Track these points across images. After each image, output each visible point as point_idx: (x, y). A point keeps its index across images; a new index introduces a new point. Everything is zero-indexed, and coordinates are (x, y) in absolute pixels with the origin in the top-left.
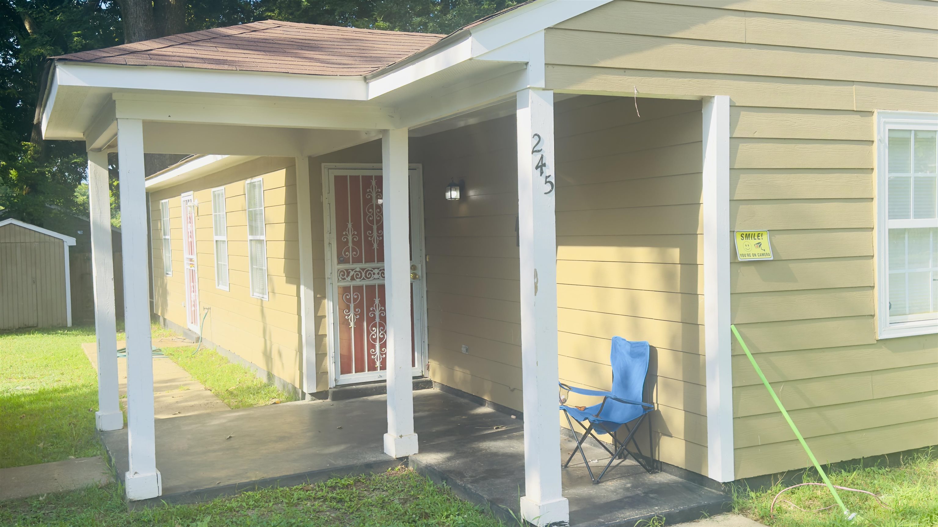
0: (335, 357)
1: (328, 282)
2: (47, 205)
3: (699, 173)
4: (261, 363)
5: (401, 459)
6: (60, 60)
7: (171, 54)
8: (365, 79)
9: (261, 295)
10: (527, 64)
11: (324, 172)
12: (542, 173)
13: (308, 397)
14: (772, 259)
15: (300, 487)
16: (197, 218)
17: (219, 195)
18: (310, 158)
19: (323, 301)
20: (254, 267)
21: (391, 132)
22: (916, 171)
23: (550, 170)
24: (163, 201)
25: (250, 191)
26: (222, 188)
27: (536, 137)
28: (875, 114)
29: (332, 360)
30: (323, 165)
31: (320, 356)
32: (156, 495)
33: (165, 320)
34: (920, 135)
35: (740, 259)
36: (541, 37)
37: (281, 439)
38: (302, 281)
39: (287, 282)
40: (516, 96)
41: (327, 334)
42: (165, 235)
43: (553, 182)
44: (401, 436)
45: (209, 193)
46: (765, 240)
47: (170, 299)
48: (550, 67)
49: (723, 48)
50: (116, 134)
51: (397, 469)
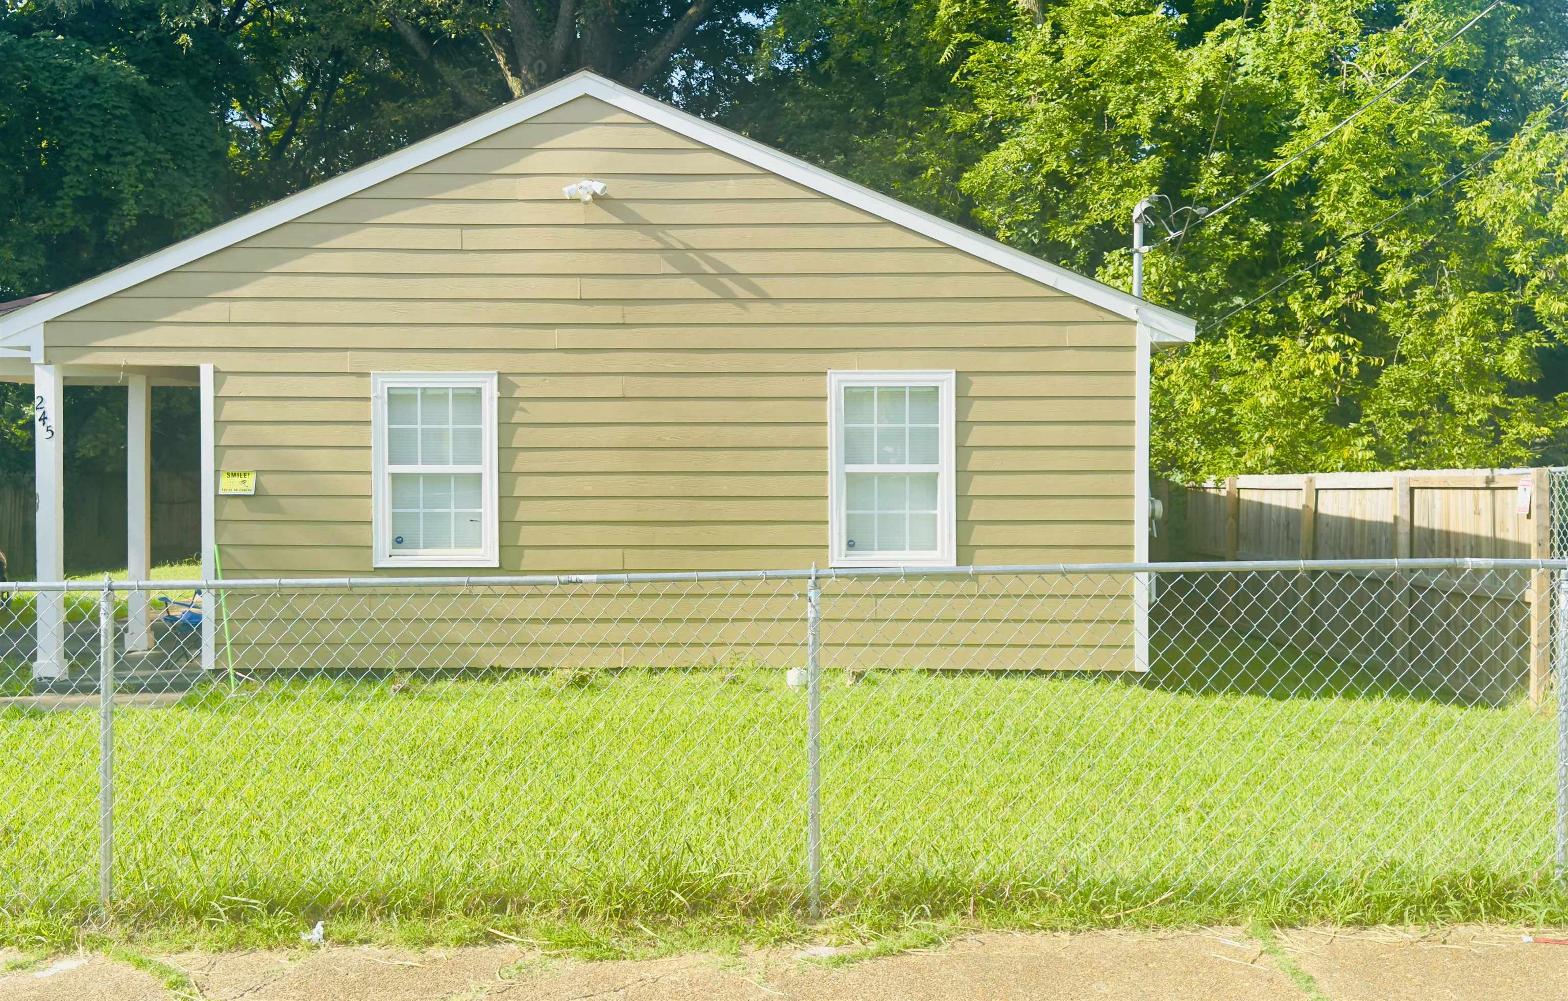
10: (30, 347)
12: (44, 424)
14: (255, 493)
22: (423, 423)
23: (51, 422)
27: (40, 399)
28: (372, 375)
35: (221, 493)
36: (41, 328)
43: (56, 431)
46: (251, 479)
48: (50, 348)
49: (209, 328)
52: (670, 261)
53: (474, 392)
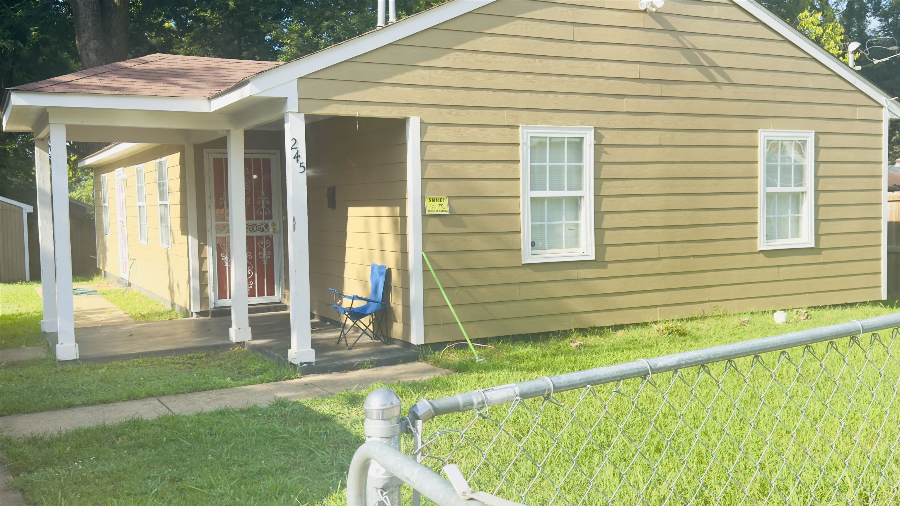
0: (214, 287)
1: (208, 234)
2: (8, 178)
3: (405, 162)
4: (168, 297)
5: (239, 343)
6: (13, 90)
7: (83, 83)
8: (209, 99)
9: (167, 246)
10: (287, 98)
11: (205, 155)
12: (297, 161)
13: (195, 315)
14: (449, 213)
15: (169, 357)
16: (126, 188)
17: (140, 171)
18: (195, 145)
19: (205, 247)
20: (163, 225)
21: (232, 132)
22: (550, 162)
23: (303, 159)
24: (103, 175)
25: (159, 168)
26: (142, 165)
27: (294, 141)
28: (520, 127)
29: (212, 289)
30: (205, 150)
31: (203, 286)
32: (75, 358)
33: (105, 272)
34: (553, 140)
35: (427, 213)
36: (295, 83)
37: (166, 335)
38: (189, 233)
39: (182, 234)
40: (284, 116)
41: (208, 270)
42: (104, 203)
43: (305, 166)
44: (239, 329)
45: (133, 169)
46: (445, 203)
47: (109, 255)
48: (302, 100)
49: (415, 89)
50: (49, 133)
51: (236, 349)
52: (685, 57)
53: (579, 140)
